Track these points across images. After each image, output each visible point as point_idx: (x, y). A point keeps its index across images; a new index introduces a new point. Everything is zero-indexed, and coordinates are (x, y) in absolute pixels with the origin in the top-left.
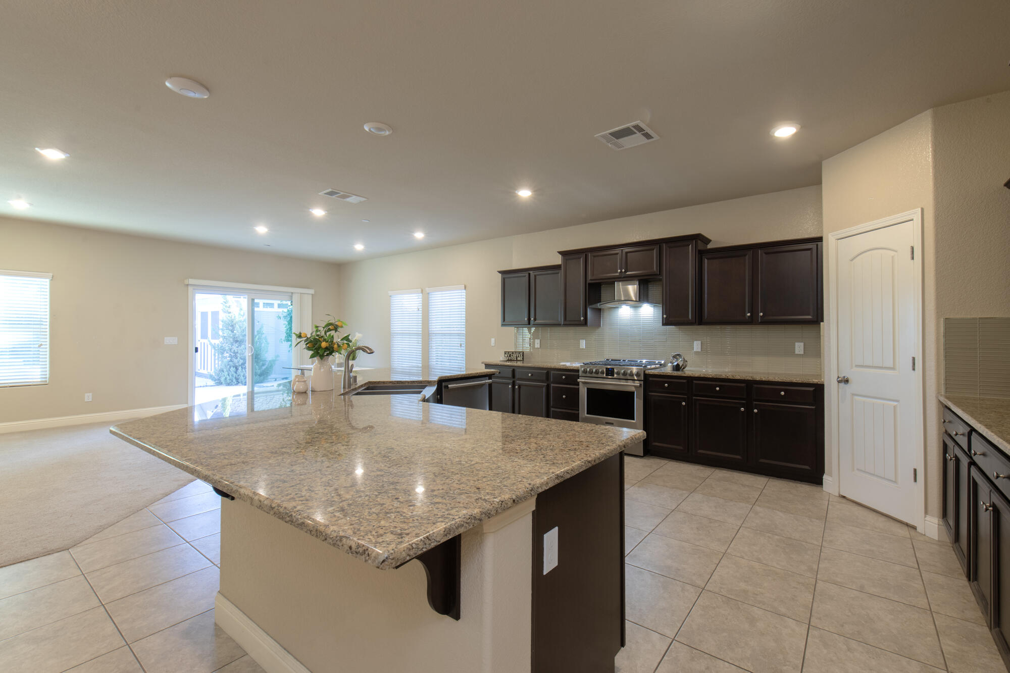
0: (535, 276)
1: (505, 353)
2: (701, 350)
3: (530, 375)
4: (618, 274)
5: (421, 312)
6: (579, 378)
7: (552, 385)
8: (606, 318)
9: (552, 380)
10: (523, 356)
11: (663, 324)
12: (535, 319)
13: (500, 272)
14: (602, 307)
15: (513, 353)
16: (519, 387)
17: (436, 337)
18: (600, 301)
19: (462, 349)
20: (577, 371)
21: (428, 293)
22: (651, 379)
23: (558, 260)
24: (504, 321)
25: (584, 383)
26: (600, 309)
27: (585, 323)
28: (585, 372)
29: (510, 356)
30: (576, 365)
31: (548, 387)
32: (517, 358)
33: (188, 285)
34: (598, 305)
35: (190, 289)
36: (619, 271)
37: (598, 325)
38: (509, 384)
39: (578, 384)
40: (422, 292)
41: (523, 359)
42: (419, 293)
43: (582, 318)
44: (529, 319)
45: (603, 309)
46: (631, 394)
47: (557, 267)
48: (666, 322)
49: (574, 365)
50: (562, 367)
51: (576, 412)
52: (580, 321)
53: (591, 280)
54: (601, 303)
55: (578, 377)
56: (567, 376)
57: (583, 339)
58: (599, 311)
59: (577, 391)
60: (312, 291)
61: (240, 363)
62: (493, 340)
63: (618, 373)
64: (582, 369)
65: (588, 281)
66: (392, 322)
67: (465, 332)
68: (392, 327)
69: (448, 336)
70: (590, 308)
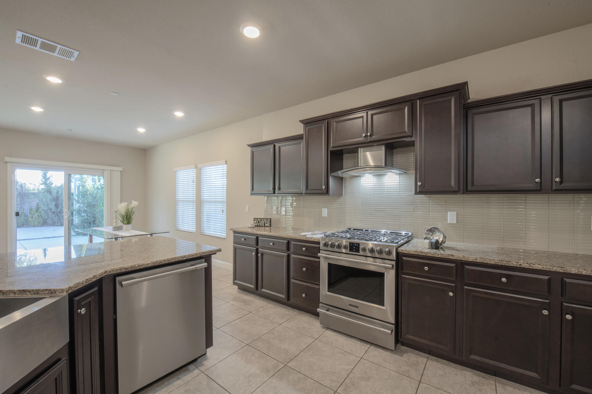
0: (280, 148)
1: (255, 219)
2: (457, 222)
3: (271, 244)
4: (362, 139)
5: (195, 184)
6: (320, 253)
7: (293, 256)
8: (348, 186)
9: (292, 251)
10: (270, 222)
11: (416, 193)
12: (279, 189)
13: (249, 146)
14: (344, 175)
15: (261, 219)
16: (262, 254)
17: (207, 204)
18: (342, 168)
19: (223, 215)
20: (318, 243)
21: (200, 168)
22: (404, 258)
23: (300, 130)
24: (253, 190)
25: (326, 258)
26: (342, 178)
27: (327, 192)
28: (326, 245)
29: (258, 222)
30: (317, 235)
31: (288, 256)
32: (265, 225)
33: (7, 162)
34: (340, 173)
35: (9, 165)
36: (364, 135)
37: (340, 194)
38: (252, 251)
39: (319, 258)
40: (196, 167)
41: (270, 225)
42: (193, 169)
43: (324, 187)
44: (274, 189)
45: (345, 178)
46: (381, 275)
47: (299, 138)
48: (420, 191)
49: (315, 236)
50: (302, 238)
51: (317, 287)
52: (322, 190)
53: (333, 147)
54: (344, 171)
55: (319, 250)
56: (307, 248)
57: (325, 207)
58: (341, 180)
59: (317, 265)
60: (120, 169)
61: (92, 221)
62: (247, 207)
63: (364, 250)
64: (324, 242)
65: (331, 149)
66: (177, 192)
67: (226, 200)
68: (177, 196)
69: (213, 203)
70: (332, 176)
